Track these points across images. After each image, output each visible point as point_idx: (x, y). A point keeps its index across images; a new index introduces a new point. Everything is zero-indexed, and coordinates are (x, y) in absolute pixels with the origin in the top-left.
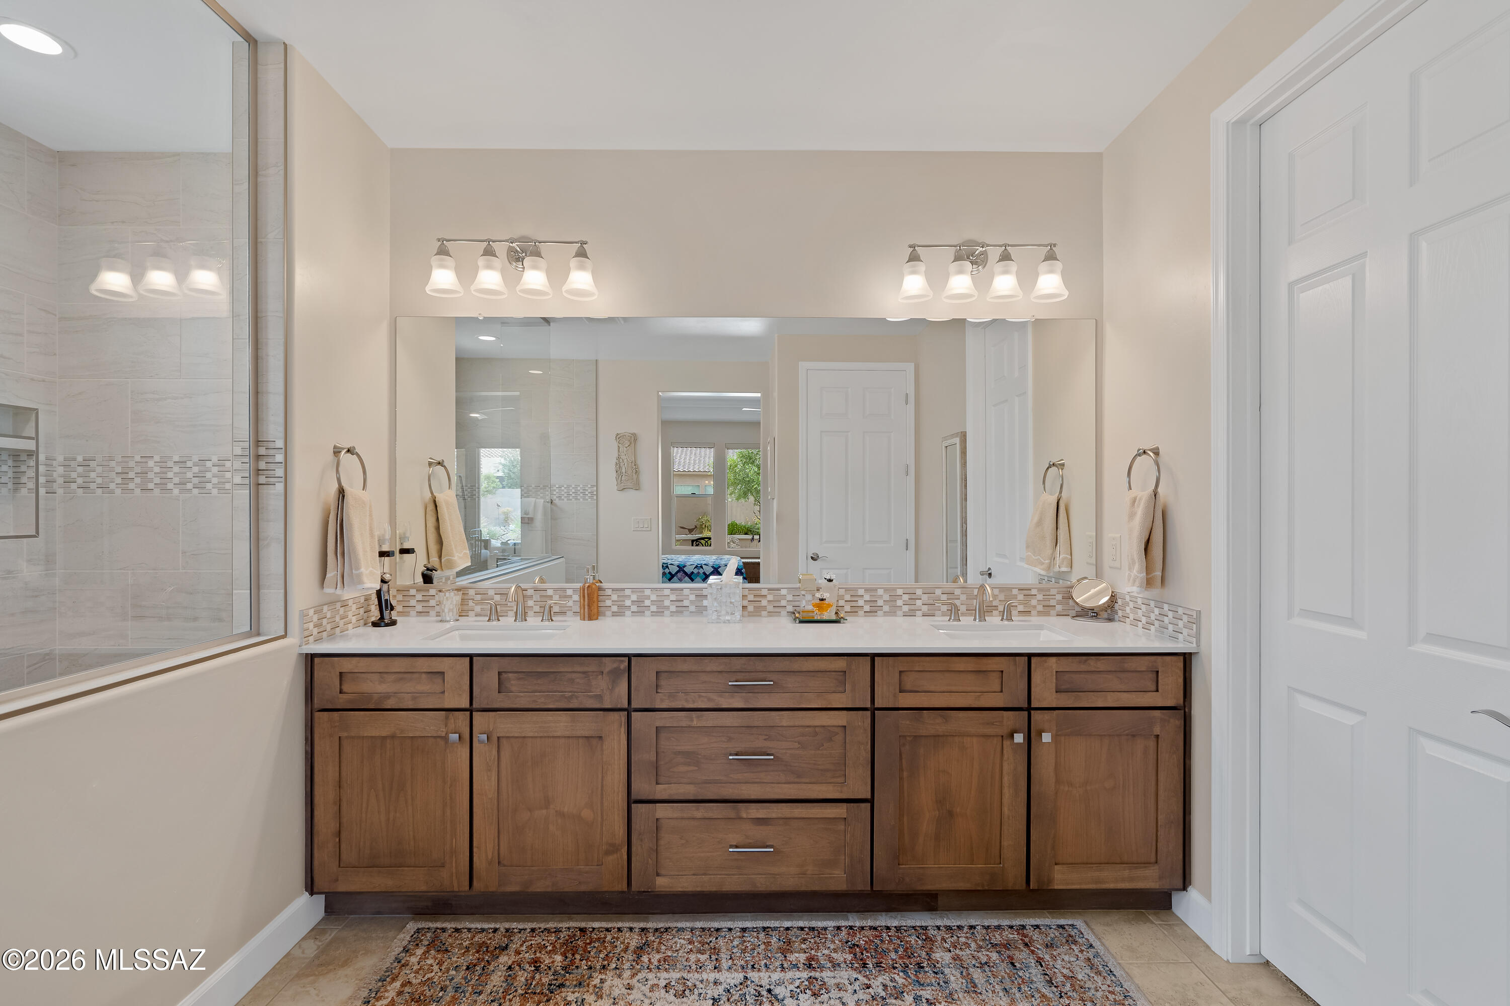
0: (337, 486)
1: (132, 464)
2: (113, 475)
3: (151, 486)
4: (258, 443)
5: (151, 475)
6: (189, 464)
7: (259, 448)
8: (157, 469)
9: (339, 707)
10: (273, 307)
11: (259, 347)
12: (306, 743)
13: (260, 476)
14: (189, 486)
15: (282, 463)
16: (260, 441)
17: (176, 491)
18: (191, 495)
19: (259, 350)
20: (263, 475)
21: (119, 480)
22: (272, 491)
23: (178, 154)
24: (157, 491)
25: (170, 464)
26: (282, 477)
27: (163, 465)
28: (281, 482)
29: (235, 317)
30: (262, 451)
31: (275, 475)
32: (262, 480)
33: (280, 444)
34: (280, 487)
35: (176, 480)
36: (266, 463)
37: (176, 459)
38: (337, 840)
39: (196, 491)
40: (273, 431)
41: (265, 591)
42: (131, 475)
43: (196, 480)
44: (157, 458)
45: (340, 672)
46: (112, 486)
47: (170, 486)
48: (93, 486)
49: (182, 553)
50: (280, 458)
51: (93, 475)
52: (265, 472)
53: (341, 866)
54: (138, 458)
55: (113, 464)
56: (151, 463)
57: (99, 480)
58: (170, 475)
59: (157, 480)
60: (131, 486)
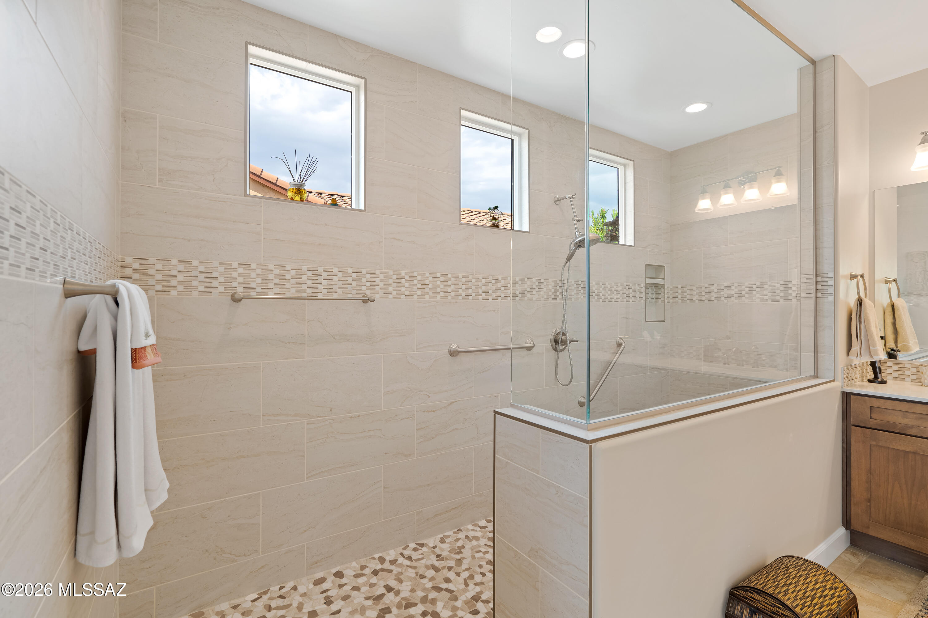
0: (857, 296)
1: (703, 288)
2: (694, 294)
3: (713, 298)
4: (817, 275)
5: (713, 293)
6: (733, 287)
7: (817, 278)
8: (716, 291)
9: (869, 426)
10: (826, 201)
11: (817, 224)
12: (842, 443)
13: (817, 293)
14: (733, 298)
15: (833, 285)
16: (818, 274)
17: (726, 301)
18: (734, 303)
19: (817, 226)
20: (820, 292)
21: (697, 296)
22: (826, 301)
23: (726, 135)
24: (716, 301)
25: (723, 288)
26: (833, 293)
27: (719, 288)
28: (833, 296)
29: (802, 210)
30: (819, 279)
31: (828, 292)
32: (819, 294)
33: (831, 275)
34: (831, 298)
35: (726, 295)
36: (822, 286)
37: (726, 285)
38: (869, 504)
39: (736, 301)
40: (826, 268)
41: (822, 354)
42: (703, 293)
43: (737, 296)
44: (716, 285)
45: (870, 406)
46: (694, 299)
47: (723, 298)
48: (685, 299)
49: (729, 332)
50: (831, 282)
51: (685, 294)
52: (821, 291)
53: (871, 520)
54: (706, 286)
55: (694, 289)
56: (713, 288)
57: (688, 296)
58: (723, 293)
59: (716, 296)
60: (703, 299)
